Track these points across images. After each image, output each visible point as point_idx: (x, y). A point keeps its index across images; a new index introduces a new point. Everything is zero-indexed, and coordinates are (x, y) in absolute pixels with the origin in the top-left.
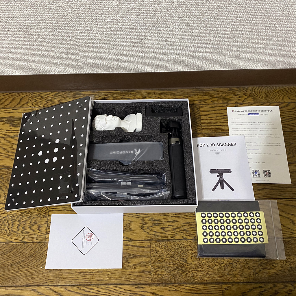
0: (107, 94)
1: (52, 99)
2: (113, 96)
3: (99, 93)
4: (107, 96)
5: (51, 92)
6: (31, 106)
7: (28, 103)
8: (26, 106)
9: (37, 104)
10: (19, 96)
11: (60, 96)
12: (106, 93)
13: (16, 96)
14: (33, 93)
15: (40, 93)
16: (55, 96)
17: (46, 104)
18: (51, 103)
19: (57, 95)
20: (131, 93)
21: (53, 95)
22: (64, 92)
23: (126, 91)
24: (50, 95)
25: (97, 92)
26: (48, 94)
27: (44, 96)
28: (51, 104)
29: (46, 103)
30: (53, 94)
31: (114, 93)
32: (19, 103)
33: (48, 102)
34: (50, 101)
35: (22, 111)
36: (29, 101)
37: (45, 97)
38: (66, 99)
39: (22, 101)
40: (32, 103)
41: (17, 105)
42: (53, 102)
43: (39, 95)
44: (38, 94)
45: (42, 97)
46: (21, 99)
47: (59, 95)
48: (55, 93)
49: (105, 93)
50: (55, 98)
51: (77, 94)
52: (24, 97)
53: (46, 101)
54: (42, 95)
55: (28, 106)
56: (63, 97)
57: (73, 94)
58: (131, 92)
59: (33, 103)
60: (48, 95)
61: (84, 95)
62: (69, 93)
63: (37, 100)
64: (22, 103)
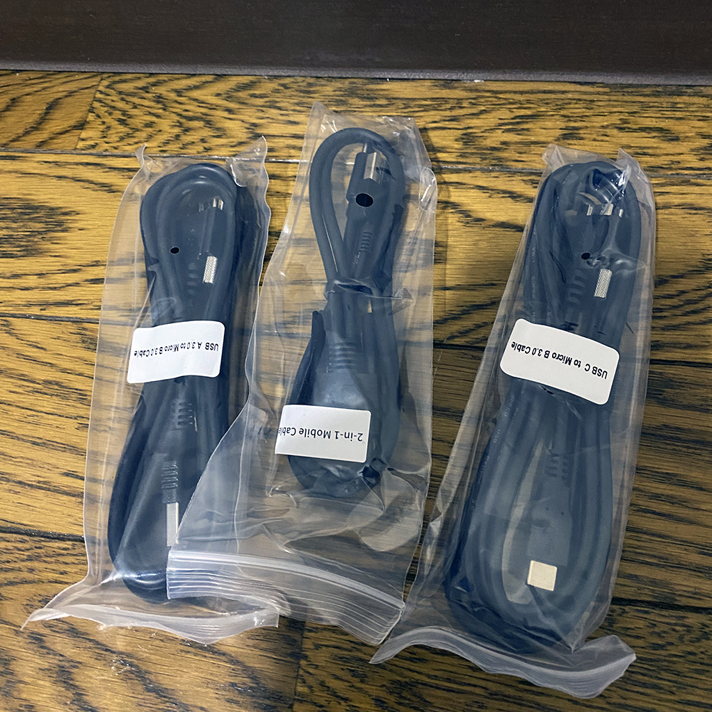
0: (529, 102)
2: (562, 112)
3: (477, 90)
4: (528, 112)
5: (210, 78)
6: (93, 147)
7: (81, 126)
8: (68, 141)
9: (129, 136)
10: (44, 89)
12: (522, 93)
13: (28, 90)
14: (117, 78)
15: (152, 80)
16: (229, 98)
17: (177, 137)
18: (206, 133)
19: (242, 95)
20: (678, 100)
21: (218, 95)
22: (282, 82)
23: (647, 91)
24: (206, 95)
25: (468, 84)
26: (196, 87)
29: (177, 130)
30: (222, 86)
31: (570, 96)
32: (36, 127)
33: (187, 130)
34: (201, 124)
35: (45, 170)
36: (91, 117)
38: (291, 119)
39: (57, 114)
40: (102, 127)
41: (27, 133)
42: (218, 129)
43: (145, 89)
44: (141, 84)
45: (159, 99)
46: (52, 106)
47: (254, 96)
49: (515, 92)
51: (352, 93)
52: (70, 94)
53: (180, 125)
54: (161, 90)
55: (81, 145)
56: (273, 105)
58: (680, 94)
59: (109, 128)
60: (196, 94)
61: (391, 100)
62: (310, 85)
63: (131, 117)
64: (54, 125)
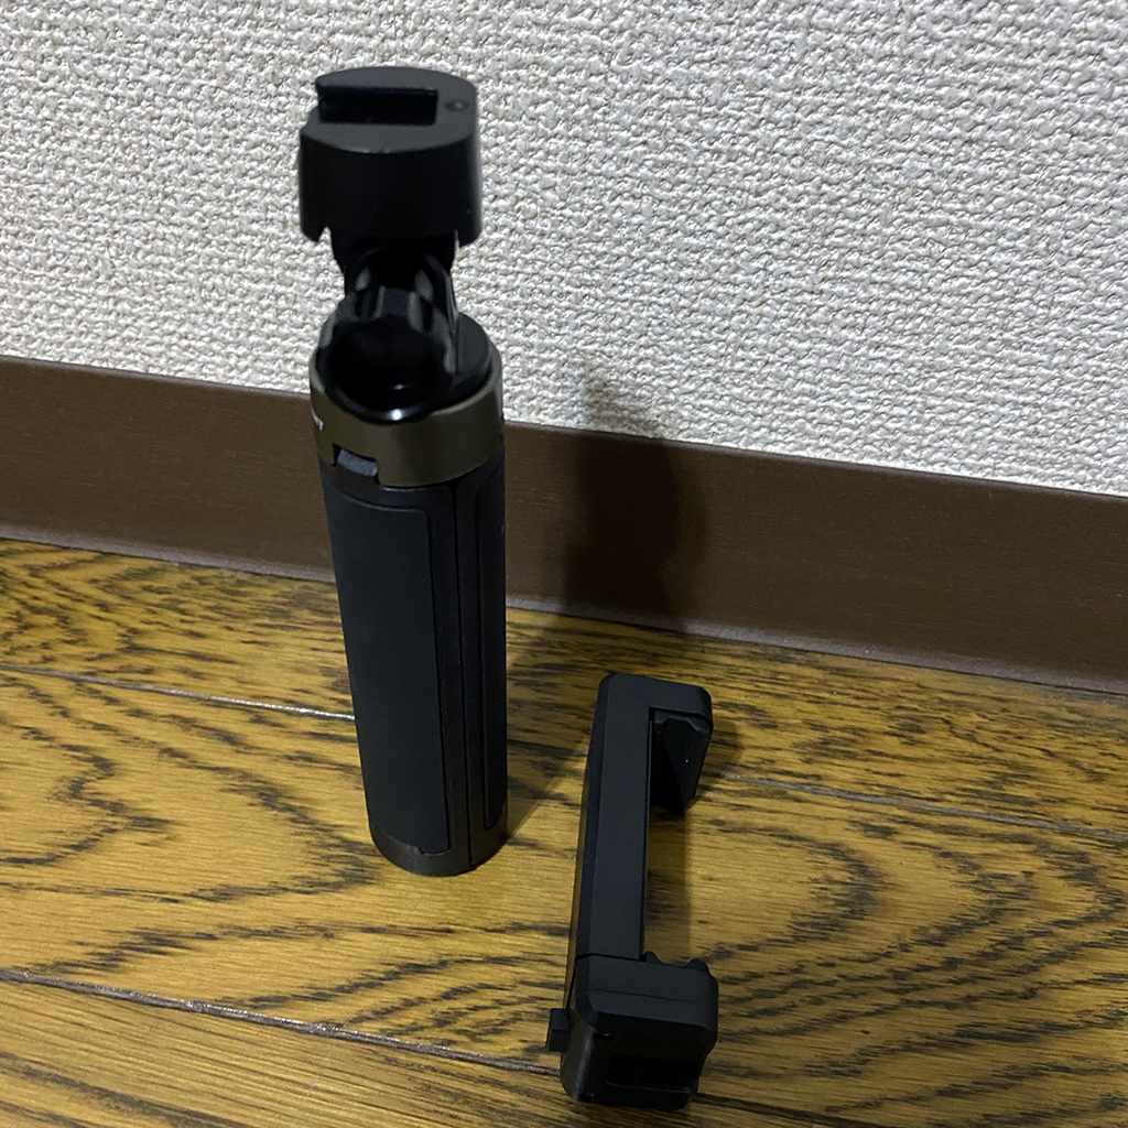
1: (78, 606)
11: (156, 598)
27: (24, 575)
28: (45, 646)
37: (25, 584)
48: (126, 565)
50: (103, 606)
57: (267, 594)
